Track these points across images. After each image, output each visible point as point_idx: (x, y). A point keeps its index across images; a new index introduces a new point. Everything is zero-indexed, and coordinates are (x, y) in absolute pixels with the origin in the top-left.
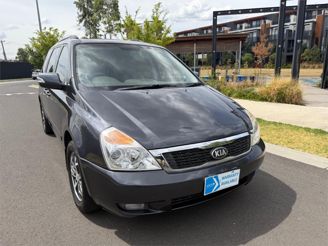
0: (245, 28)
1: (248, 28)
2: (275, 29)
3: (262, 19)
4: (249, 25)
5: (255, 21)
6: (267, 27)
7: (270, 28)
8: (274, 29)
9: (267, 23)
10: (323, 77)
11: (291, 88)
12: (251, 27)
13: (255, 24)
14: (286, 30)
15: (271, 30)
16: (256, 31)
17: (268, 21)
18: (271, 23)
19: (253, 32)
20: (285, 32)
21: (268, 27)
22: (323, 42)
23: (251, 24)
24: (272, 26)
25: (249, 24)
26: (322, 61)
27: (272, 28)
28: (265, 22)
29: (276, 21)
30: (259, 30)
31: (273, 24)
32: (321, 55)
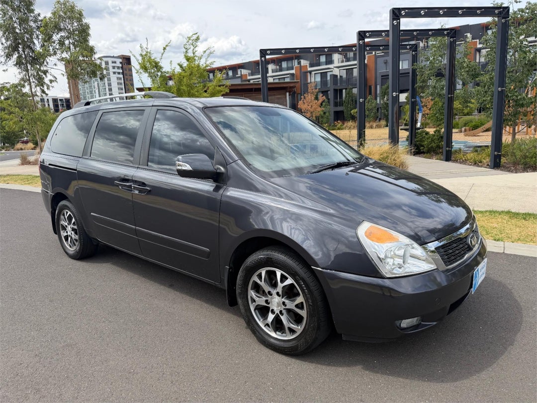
0: (273, 72)
1: (277, 72)
2: (315, 74)
3: (295, 59)
4: (278, 67)
5: (286, 62)
6: (303, 70)
7: (307, 72)
8: (313, 73)
9: (302, 65)
10: (410, 139)
11: (393, 158)
12: (281, 70)
13: (286, 66)
14: (330, 75)
15: (309, 74)
16: (289, 76)
17: (304, 62)
18: (308, 65)
19: (284, 78)
20: (329, 78)
21: (305, 71)
22: (378, 92)
23: (281, 66)
24: (310, 69)
25: (277, 65)
26: (379, 117)
27: (310, 72)
28: (299, 63)
29: (315, 62)
30: (292, 75)
31: (312, 65)
32: (378, 109)
